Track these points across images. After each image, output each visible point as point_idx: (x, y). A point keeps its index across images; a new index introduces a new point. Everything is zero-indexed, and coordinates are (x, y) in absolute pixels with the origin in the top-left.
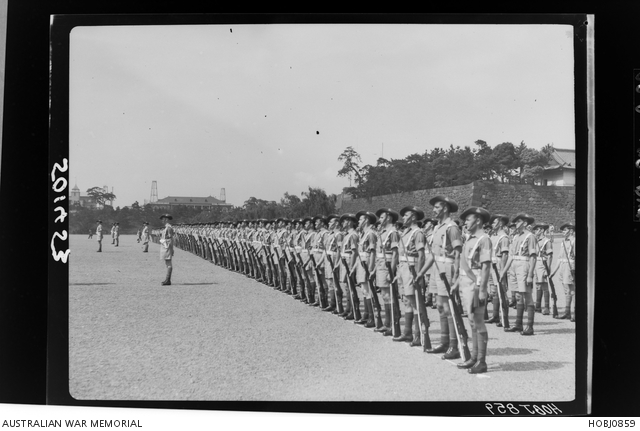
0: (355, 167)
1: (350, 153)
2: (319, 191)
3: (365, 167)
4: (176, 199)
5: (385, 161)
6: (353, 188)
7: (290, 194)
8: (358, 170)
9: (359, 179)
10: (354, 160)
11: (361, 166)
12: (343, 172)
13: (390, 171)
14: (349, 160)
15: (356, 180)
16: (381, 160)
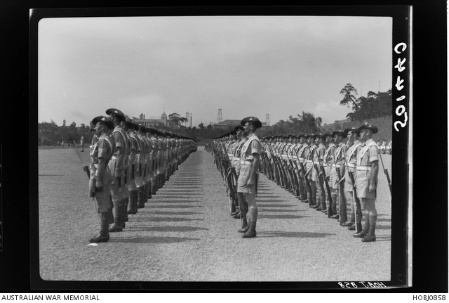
0: (353, 98)
1: (348, 89)
2: (310, 114)
3: (360, 98)
4: (232, 121)
5: (373, 93)
6: (351, 114)
7: (293, 117)
8: (354, 100)
9: (356, 107)
10: (352, 93)
11: (358, 97)
12: (344, 102)
13: (377, 101)
14: (348, 93)
15: (353, 108)
16: (371, 93)
